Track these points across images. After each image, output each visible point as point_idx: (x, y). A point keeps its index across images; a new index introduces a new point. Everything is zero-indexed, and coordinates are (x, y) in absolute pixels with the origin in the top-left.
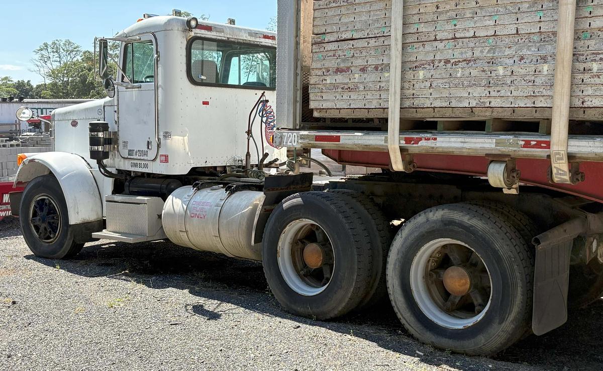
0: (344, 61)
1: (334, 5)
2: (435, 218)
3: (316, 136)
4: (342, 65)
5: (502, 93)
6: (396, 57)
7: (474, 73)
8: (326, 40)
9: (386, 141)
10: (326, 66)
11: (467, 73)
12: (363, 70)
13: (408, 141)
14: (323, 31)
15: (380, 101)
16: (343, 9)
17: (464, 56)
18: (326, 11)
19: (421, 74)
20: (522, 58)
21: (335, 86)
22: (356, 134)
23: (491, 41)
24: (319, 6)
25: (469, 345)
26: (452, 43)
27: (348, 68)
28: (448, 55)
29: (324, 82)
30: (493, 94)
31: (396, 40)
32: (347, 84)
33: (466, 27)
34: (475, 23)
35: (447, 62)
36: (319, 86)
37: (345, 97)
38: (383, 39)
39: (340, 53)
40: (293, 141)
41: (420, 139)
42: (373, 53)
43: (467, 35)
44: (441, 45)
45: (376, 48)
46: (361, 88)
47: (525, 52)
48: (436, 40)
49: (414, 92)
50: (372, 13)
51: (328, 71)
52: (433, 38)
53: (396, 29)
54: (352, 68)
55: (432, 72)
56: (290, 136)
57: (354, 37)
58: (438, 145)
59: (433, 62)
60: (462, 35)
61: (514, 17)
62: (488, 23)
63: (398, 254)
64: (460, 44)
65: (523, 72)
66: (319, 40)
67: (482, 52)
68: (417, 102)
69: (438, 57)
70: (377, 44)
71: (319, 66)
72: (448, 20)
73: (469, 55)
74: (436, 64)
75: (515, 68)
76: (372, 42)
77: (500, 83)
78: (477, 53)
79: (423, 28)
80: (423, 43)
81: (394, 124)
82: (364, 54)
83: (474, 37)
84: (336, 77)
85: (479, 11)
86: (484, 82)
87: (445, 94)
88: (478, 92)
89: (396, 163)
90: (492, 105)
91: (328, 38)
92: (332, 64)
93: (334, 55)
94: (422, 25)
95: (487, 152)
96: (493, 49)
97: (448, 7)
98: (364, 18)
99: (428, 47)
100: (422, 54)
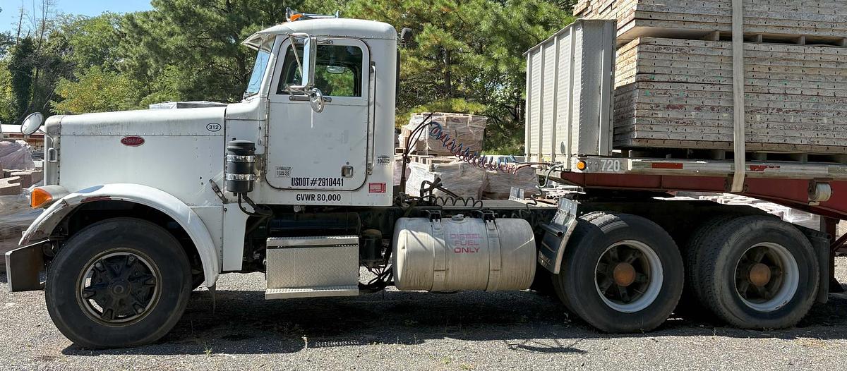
0: (677, 99)
1: (665, 51)
2: (758, 228)
3: (653, 163)
4: (675, 103)
5: (828, 136)
6: (740, 102)
7: (804, 120)
8: (656, 79)
9: (733, 168)
10: (656, 102)
11: (798, 119)
12: (698, 109)
13: (753, 168)
14: (652, 71)
15: (719, 136)
16: (674, 56)
17: (794, 108)
18: (656, 54)
19: (758, 117)
20: (839, 113)
21: (668, 121)
22: (698, 162)
23: (814, 99)
24: (647, 49)
25: (785, 320)
26: (782, 97)
27: (681, 107)
28: (780, 105)
29: (654, 116)
30: (820, 136)
31: (739, 89)
32: (682, 119)
33: (795, 87)
34: (802, 85)
35: (779, 110)
36: (650, 119)
37: (679, 130)
38: (719, 86)
39: (672, 92)
40: (615, 168)
41: (766, 167)
42: (709, 96)
43: (796, 93)
44: (773, 98)
45: (712, 93)
46: (699, 124)
47: (840, 109)
48: (769, 93)
49: (752, 130)
50: (706, 64)
51: (657, 107)
52: (767, 92)
53: (738, 81)
54: (686, 107)
55: (768, 116)
56: (610, 163)
57: (688, 81)
58: (781, 171)
59: (767, 109)
60: (792, 92)
61: (832, 85)
62: (812, 86)
63: (727, 260)
64: (790, 98)
65: (842, 122)
66: (647, 79)
67: (808, 106)
68: (755, 138)
69: (771, 106)
70: (713, 89)
71: (647, 100)
72: (780, 80)
73: (798, 107)
74: (770, 111)
75: (836, 120)
76: (708, 88)
77: (825, 129)
78: (804, 106)
79: (756, 82)
80: (758, 94)
81: (740, 155)
82: (699, 96)
83: (802, 94)
84: (669, 113)
85: (804, 77)
86: (812, 127)
87: (781, 133)
88: (808, 134)
89: (737, 186)
90: (820, 143)
91: (657, 78)
92: (664, 101)
93: (665, 94)
94: (757, 80)
95: (815, 176)
96: (817, 104)
97: (779, 71)
98: (698, 67)
99: (761, 97)
100: (758, 102)
